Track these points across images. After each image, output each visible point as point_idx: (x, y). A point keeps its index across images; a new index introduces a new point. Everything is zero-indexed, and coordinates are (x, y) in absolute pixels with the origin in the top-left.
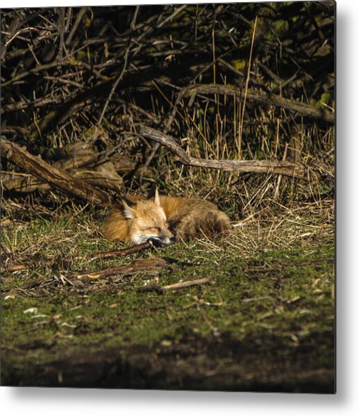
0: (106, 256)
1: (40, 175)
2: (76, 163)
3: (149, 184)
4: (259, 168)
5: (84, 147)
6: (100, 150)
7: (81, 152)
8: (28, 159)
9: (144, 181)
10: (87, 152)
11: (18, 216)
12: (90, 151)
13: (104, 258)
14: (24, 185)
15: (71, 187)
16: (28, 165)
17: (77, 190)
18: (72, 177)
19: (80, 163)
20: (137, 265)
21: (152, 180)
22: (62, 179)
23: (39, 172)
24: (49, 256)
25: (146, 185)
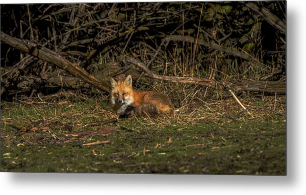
0: (93, 124)
1: (83, 79)
2: (110, 73)
3: (145, 86)
4: (191, 81)
5: (115, 65)
6: (122, 66)
7: (113, 67)
8: (76, 70)
9: (143, 84)
10: (116, 67)
11: (72, 100)
12: (117, 67)
13: (92, 125)
14: (78, 83)
15: (100, 86)
16: (77, 73)
17: (104, 87)
18: (101, 80)
19: (112, 73)
20: (100, 130)
21: (147, 84)
22: (95, 81)
23: (83, 77)
24: (64, 123)
25: (144, 86)
